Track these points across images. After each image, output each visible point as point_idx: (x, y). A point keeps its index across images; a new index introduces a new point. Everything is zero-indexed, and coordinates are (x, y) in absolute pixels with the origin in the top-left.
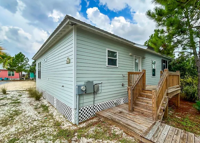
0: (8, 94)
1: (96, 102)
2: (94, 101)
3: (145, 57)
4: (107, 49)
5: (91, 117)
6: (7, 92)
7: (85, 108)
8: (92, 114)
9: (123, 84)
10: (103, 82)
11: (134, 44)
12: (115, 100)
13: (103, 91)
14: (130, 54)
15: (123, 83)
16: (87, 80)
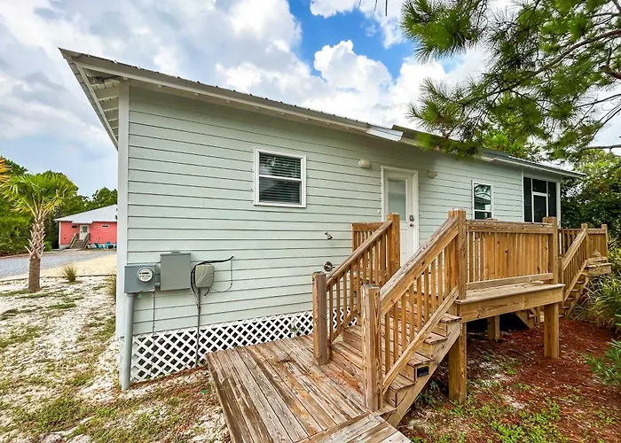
0: (80, 282)
1: (205, 320)
2: (199, 315)
3: (436, 171)
4: (257, 150)
5: (189, 367)
6: (77, 279)
7: (162, 336)
8: (192, 359)
9: (329, 263)
10: (237, 255)
11: (369, 126)
12: (294, 316)
13: (236, 286)
14: (362, 163)
15: (329, 260)
16: (168, 248)
